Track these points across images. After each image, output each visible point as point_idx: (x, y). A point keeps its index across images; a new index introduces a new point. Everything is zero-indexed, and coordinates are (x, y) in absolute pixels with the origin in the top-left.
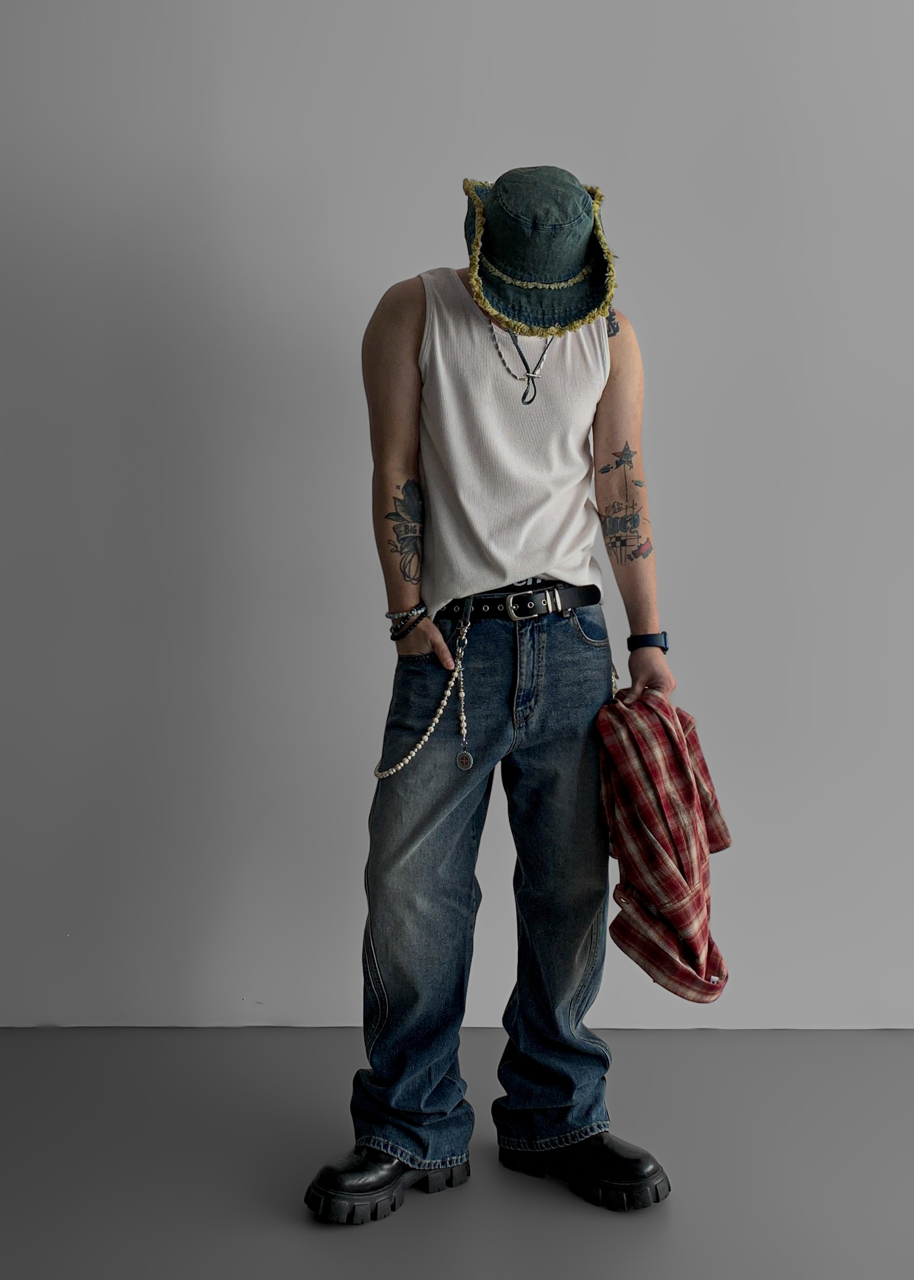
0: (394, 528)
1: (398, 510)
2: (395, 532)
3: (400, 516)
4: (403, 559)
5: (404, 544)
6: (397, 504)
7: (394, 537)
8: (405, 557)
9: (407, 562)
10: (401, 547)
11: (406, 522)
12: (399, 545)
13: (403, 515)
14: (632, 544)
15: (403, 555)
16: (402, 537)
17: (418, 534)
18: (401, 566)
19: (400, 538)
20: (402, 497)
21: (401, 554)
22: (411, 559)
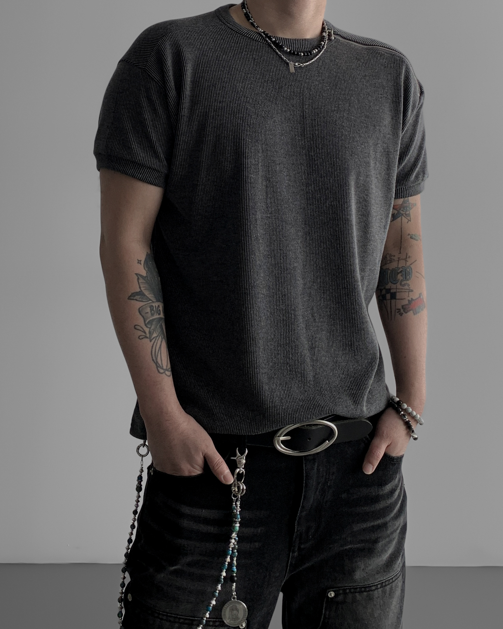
0: (139, 309)
1: (142, 289)
2: (141, 314)
3: (145, 295)
4: (152, 347)
5: (151, 329)
6: (140, 281)
7: (140, 321)
8: (155, 344)
9: (157, 351)
10: (150, 332)
11: (151, 302)
12: (147, 330)
13: (147, 293)
14: (402, 298)
15: (152, 342)
16: (148, 321)
17: (162, 315)
18: (152, 358)
19: (146, 322)
20: (144, 273)
21: (151, 341)
22: (161, 345)
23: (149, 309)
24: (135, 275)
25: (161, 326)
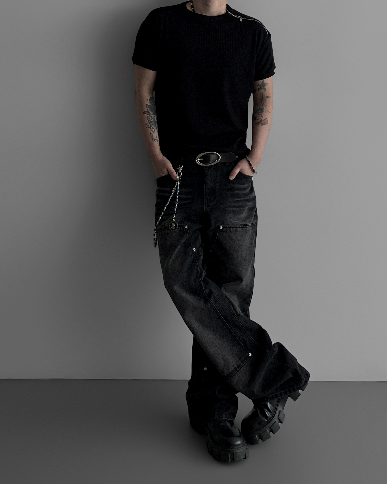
0: (147, 117)
2: (147, 119)
4: (151, 131)
7: (147, 122)
9: (153, 133)
14: (258, 119)
16: (150, 121)
17: (156, 120)
18: (151, 134)
19: (150, 122)
20: (149, 104)
21: (151, 129)
22: (154, 131)
23: (150, 117)
24: (145, 105)
25: (155, 124)
